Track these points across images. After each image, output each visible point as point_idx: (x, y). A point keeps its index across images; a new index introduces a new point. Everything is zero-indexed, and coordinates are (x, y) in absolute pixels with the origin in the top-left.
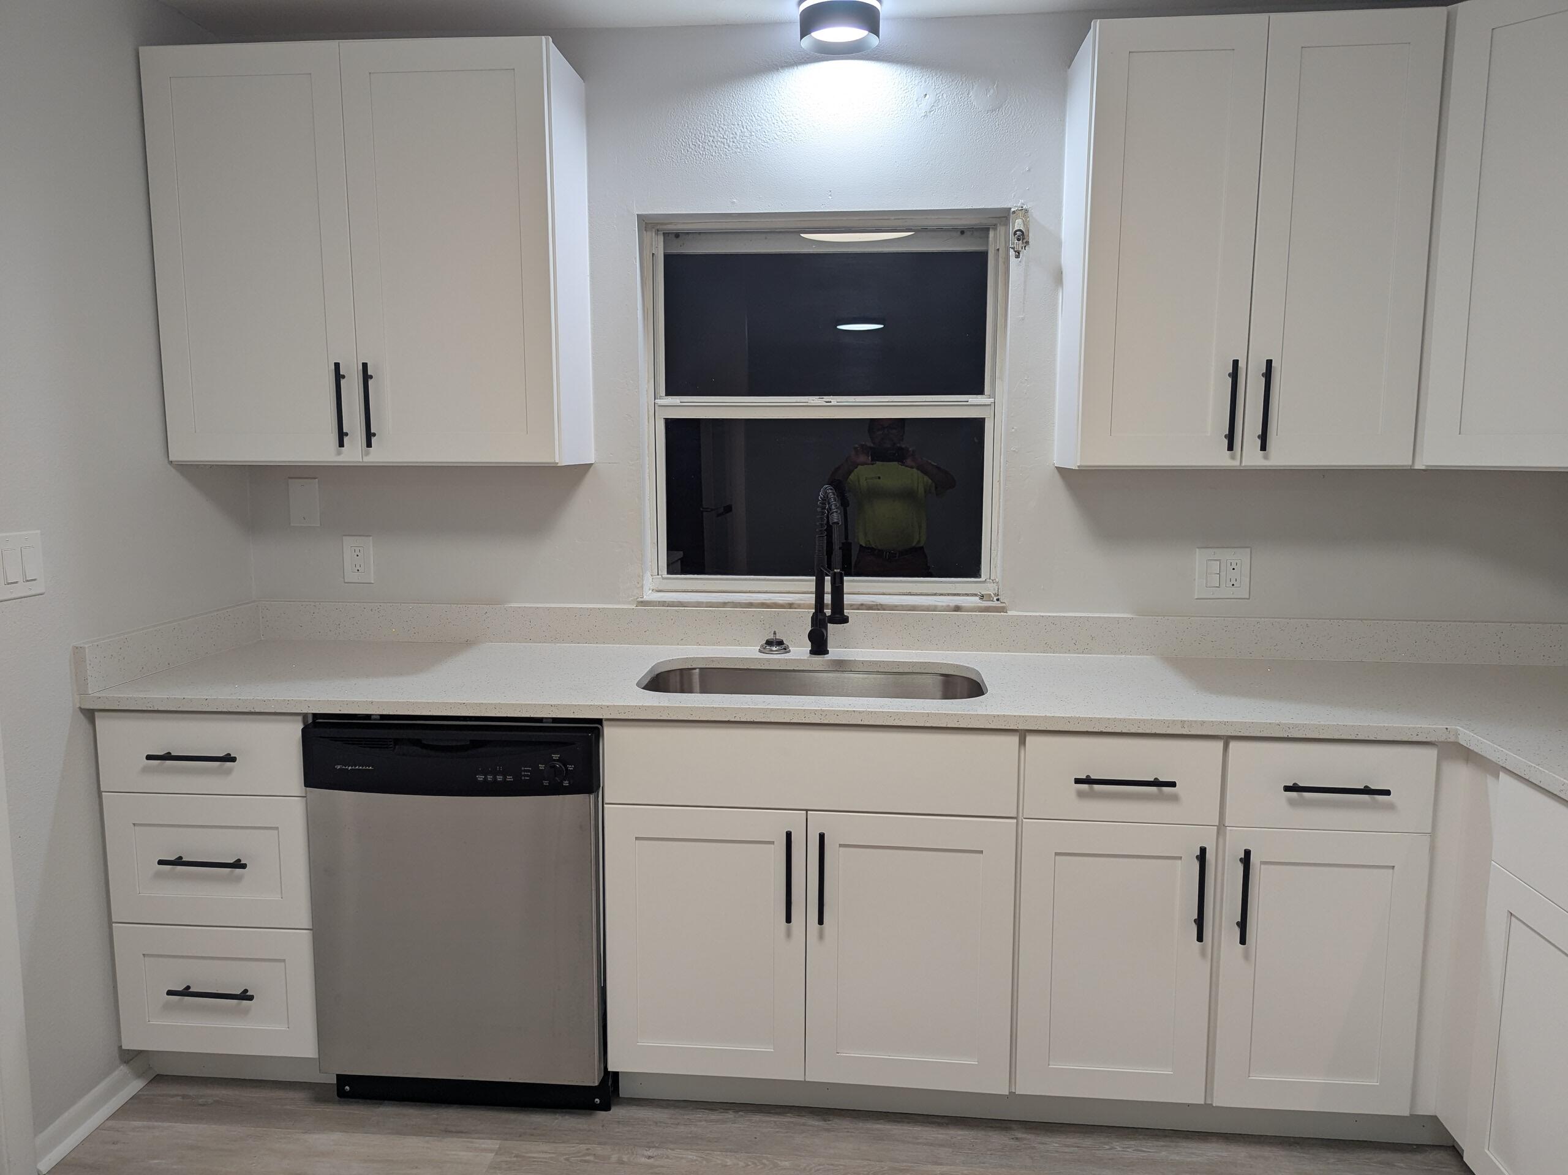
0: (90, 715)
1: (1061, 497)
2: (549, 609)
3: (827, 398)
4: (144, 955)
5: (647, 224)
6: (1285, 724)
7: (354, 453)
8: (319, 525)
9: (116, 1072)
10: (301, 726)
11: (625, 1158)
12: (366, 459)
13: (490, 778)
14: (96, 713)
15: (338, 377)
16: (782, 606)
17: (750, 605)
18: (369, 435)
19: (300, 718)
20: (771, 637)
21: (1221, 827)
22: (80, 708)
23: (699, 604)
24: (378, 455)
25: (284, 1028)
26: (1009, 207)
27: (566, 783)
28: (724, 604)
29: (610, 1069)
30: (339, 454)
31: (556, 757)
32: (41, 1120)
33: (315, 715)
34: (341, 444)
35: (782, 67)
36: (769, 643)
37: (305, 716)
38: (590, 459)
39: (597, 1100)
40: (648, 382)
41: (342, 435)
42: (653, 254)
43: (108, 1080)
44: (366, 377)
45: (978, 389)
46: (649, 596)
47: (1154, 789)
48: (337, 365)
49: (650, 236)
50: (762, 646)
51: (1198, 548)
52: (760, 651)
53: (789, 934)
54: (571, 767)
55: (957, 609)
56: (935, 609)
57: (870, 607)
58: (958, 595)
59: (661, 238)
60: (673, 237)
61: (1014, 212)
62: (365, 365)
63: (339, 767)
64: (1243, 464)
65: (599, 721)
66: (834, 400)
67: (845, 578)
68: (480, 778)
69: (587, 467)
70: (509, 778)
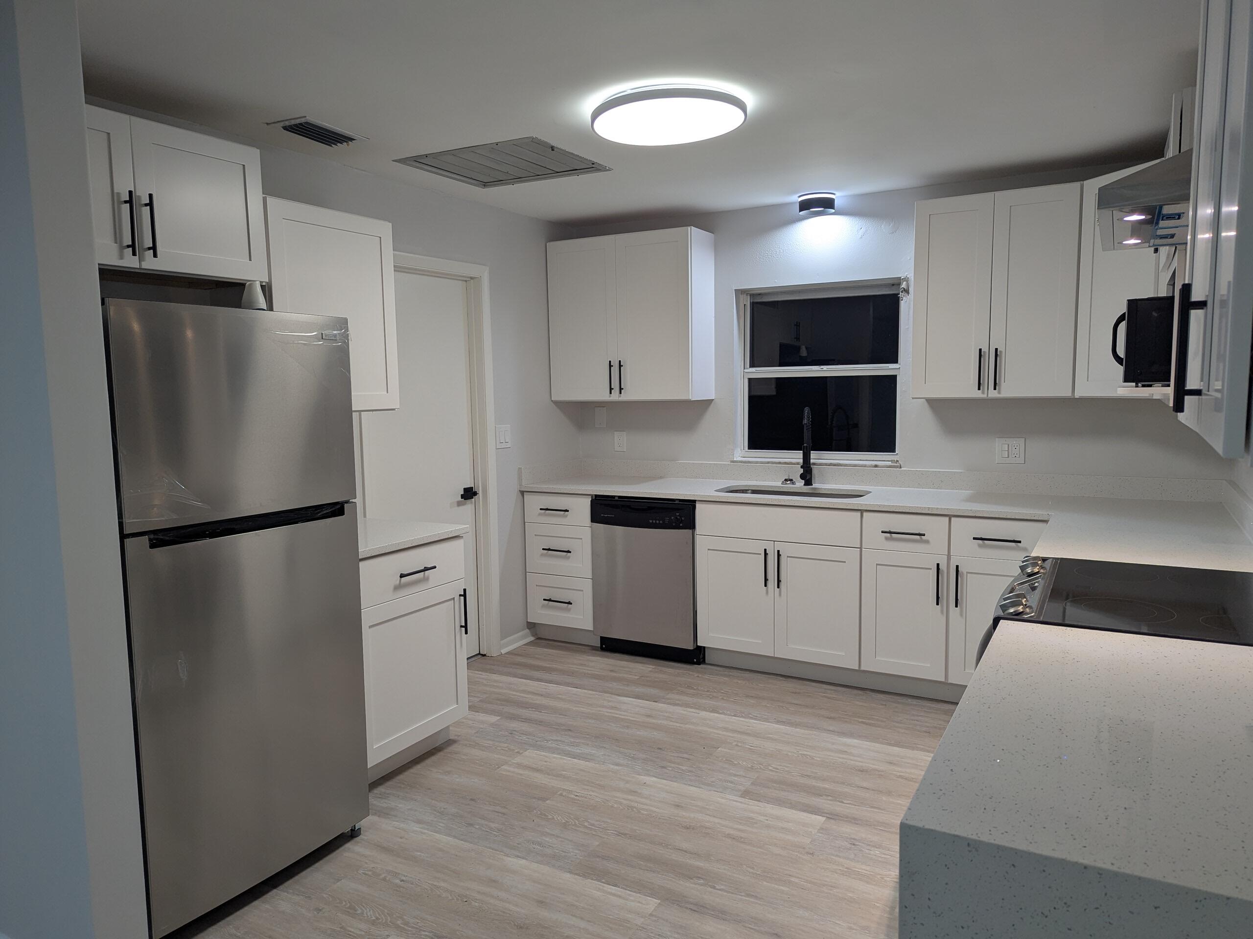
0: (522, 493)
1: (927, 413)
2: (693, 463)
3: (822, 367)
4: (536, 585)
5: (739, 293)
6: (974, 510)
7: (615, 397)
8: (605, 427)
9: (525, 631)
10: (591, 499)
11: (700, 676)
12: (620, 399)
13: (654, 521)
14: (525, 493)
15: (610, 366)
16: (794, 464)
17: (780, 463)
18: (621, 389)
19: (590, 497)
20: (787, 478)
21: (949, 556)
22: (520, 491)
23: (757, 462)
24: (624, 397)
25: (582, 617)
26: (900, 276)
27: (681, 525)
28: (768, 463)
29: (698, 645)
30: (610, 397)
31: (678, 514)
32: (504, 636)
33: (596, 496)
34: (611, 393)
35: (797, 221)
36: (786, 480)
37: (592, 496)
38: (713, 398)
39: (695, 660)
40: (741, 361)
41: (611, 389)
42: (745, 305)
43: (523, 632)
44: (620, 366)
45: (896, 361)
46: (737, 458)
47: (918, 537)
48: (610, 362)
49: (742, 297)
50: (783, 482)
51: (998, 438)
52: (782, 484)
53: (767, 592)
54: (683, 519)
55: (876, 466)
56: (865, 466)
57: (835, 465)
58: (884, 461)
59: (749, 297)
60: (752, 296)
61: (902, 279)
62: (620, 361)
63: (602, 515)
64: (989, 396)
65: (695, 501)
66: (825, 367)
67: (812, 452)
68: (651, 521)
69: (710, 401)
70: (661, 522)
